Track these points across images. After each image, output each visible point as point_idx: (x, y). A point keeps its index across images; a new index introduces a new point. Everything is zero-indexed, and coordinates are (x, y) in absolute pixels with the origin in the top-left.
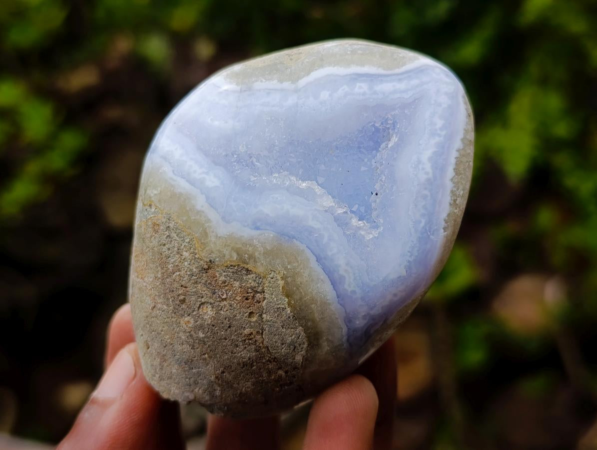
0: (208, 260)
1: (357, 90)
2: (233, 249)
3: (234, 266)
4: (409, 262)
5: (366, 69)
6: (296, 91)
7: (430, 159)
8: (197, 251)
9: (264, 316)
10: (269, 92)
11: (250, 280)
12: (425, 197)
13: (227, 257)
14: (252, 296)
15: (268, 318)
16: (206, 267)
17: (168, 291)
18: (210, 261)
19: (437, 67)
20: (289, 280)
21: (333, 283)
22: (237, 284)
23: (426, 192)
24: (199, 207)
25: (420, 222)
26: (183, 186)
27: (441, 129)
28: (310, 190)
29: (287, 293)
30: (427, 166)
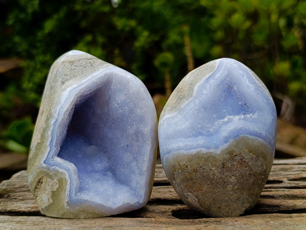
0: (222, 164)
1: (212, 83)
2: (226, 154)
3: (230, 158)
4: (271, 113)
5: (207, 76)
6: (195, 98)
7: (249, 83)
8: (216, 165)
9: (249, 164)
10: (188, 105)
11: (238, 158)
12: (258, 94)
13: (226, 158)
14: (242, 162)
15: (251, 164)
16: (223, 166)
17: (216, 184)
18: (223, 163)
19: (223, 59)
20: (248, 147)
21: (259, 137)
22: (235, 163)
23: (258, 92)
24: (205, 152)
25: (264, 101)
26: (194, 151)
27: (243, 73)
28: (229, 119)
29: (250, 152)
30: (251, 85)
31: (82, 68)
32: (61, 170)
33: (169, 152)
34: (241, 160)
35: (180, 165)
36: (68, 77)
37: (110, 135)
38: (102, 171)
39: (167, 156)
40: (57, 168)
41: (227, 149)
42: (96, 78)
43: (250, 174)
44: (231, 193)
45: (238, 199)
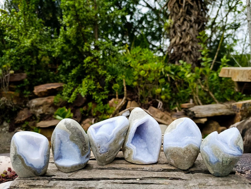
3: (187, 150)
5: (181, 123)
6: (177, 129)
8: (182, 151)
10: (174, 131)
11: (189, 150)
13: (185, 150)
14: (190, 152)
15: (193, 153)
16: (184, 152)
17: (181, 158)
20: (192, 147)
21: (196, 144)
22: (188, 152)
26: (175, 146)
28: (187, 137)
29: (193, 149)
30: (195, 128)
31: (140, 115)
32: (131, 148)
33: (167, 145)
34: (190, 151)
35: (170, 150)
36: (136, 118)
37: (147, 137)
38: (144, 148)
39: (166, 146)
40: (131, 147)
41: (186, 147)
42: (145, 119)
43: (192, 156)
44: (186, 161)
45: (188, 163)
